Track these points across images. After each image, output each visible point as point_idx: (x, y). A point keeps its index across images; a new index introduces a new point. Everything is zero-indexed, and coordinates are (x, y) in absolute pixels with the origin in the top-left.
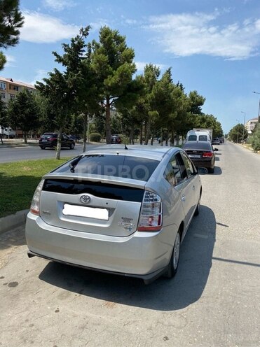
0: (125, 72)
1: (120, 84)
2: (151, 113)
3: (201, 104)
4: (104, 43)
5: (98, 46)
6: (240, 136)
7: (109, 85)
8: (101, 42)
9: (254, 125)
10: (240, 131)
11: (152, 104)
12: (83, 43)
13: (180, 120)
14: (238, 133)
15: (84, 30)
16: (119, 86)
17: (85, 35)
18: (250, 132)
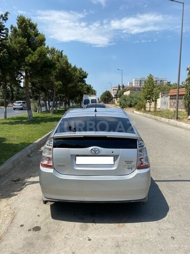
0: (43, 52)
1: (39, 61)
2: (56, 83)
3: (86, 77)
4: (21, 28)
5: (15, 31)
6: (108, 99)
7: (30, 62)
8: (19, 28)
9: (116, 91)
10: (108, 95)
11: (56, 77)
12: (4, 26)
13: (73, 88)
14: (107, 97)
15: (4, 16)
16: (38, 63)
17: (5, 20)
18: (113, 96)
